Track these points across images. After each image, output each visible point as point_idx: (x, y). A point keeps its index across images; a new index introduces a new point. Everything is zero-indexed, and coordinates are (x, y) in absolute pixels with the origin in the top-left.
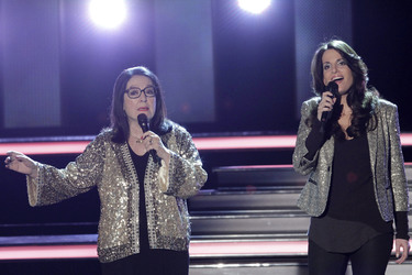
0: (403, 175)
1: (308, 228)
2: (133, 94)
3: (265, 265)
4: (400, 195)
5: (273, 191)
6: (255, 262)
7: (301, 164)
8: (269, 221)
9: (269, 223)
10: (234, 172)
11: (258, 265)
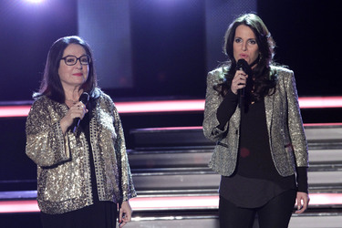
0: (303, 134)
1: (218, 184)
2: (70, 61)
3: (178, 218)
4: (300, 152)
5: (185, 151)
6: (169, 215)
7: (212, 133)
8: (182, 178)
9: (181, 179)
10: (149, 133)
11: (172, 218)
